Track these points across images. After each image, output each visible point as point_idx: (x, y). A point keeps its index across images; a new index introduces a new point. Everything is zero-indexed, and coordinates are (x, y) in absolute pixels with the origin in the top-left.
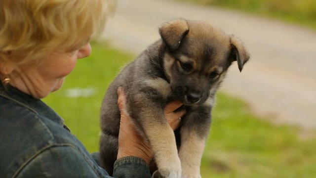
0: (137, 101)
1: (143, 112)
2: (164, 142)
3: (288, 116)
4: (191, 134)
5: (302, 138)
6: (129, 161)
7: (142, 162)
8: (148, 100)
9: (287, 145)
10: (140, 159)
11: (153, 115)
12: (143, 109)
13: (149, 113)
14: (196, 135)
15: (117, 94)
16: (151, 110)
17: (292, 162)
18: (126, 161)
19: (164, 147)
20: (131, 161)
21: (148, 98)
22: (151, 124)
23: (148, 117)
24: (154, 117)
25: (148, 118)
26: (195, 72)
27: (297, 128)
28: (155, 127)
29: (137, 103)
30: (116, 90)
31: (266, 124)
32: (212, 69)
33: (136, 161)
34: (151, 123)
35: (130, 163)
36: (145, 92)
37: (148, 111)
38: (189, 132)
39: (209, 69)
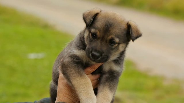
1: (69, 71)
2: (83, 87)
3: (158, 70)
4: (105, 88)
5: (166, 84)
8: (72, 63)
9: (156, 88)
11: (75, 72)
12: (69, 69)
14: (108, 89)
16: (73, 69)
17: (159, 98)
19: (84, 91)
25: (72, 74)
26: (98, 39)
27: (163, 78)
28: (77, 79)
29: (66, 65)
31: (145, 75)
32: (110, 37)
34: (74, 77)
37: (71, 70)
38: (104, 87)
39: (108, 37)
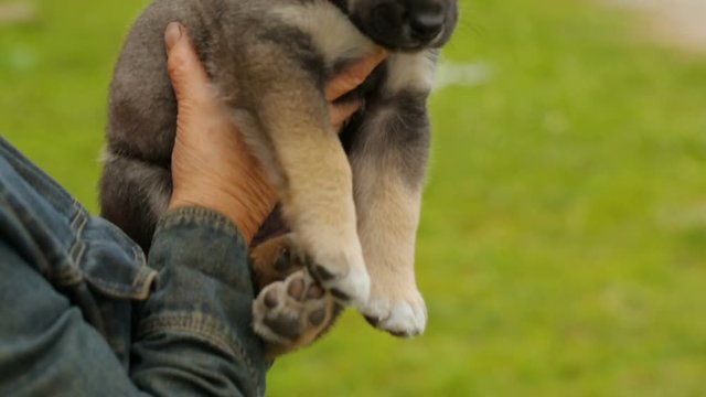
0: (257, 64)
1: (277, 95)
6: (192, 220)
7: (227, 228)
8: (289, 61)
10: (223, 219)
11: (304, 107)
12: (277, 86)
13: (293, 98)
15: (164, 42)
16: (298, 92)
18: (183, 219)
20: (198, 220)
21: (289, 58)
22: (297, 130)
23: (291, 109)
24: (307, 112)
25: (288, 112)
29: (259, 67)
30: (162, 33)
33: (211, 222)
34: (297, 126)
35: (192, 226)
36: (277, 41)
37: (291, 94)
